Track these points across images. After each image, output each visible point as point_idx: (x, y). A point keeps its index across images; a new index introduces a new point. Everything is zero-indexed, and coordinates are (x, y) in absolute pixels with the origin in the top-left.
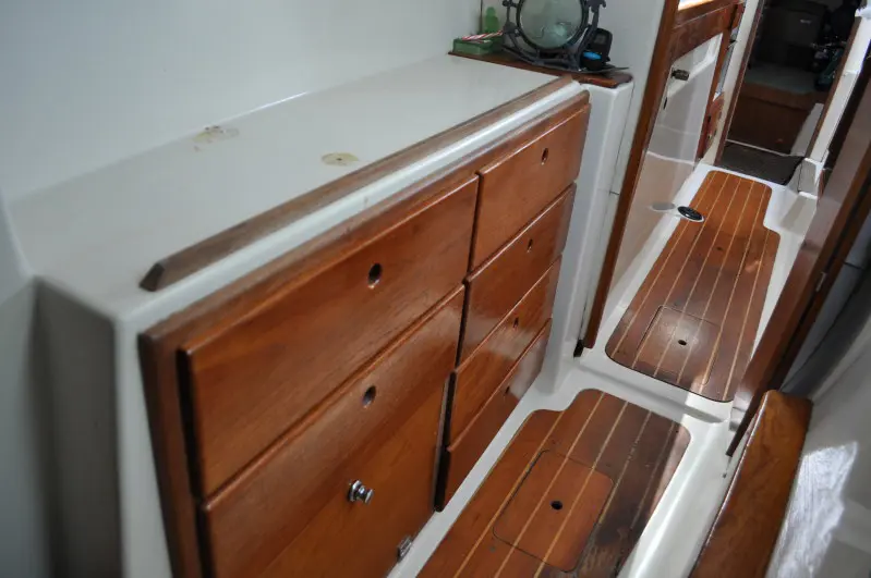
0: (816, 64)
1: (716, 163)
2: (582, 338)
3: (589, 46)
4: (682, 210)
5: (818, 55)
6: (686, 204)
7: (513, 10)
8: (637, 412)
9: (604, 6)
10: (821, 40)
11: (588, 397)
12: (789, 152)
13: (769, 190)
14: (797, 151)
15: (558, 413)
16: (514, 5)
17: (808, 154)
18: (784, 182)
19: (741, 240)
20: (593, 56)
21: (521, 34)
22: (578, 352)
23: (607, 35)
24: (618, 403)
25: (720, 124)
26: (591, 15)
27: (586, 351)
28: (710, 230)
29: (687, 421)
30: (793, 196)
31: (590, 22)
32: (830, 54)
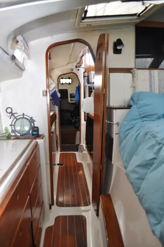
0: (73, 123)
1: (61, 151)
2: (51, 204)
3: (34, 131)
4: (58, 164)
5: (73, 121)
6: (58, 163)
7: (13, 126)
8: (71, 217)
9: (35, 121)
10: (72, 117)
11: (58, 219)
12: (75, 144)
13: (75, 154)
14: (77, 143)
15: (53, 226)
16: (13, 125)
17: (80, 143)
18: (77, 151)
19: (74, 167)
20: (36, 133)
21: (16, 131)
22: (50, 208)
23: (37, 128)
24: (66, 217)
25: (59, 142)
26: (32, 124)
27: (53, 207)
28: (66, 167)
29: (83, 214)
30: (81, 153)
31: (33, 125)
32: (75, 120)
